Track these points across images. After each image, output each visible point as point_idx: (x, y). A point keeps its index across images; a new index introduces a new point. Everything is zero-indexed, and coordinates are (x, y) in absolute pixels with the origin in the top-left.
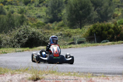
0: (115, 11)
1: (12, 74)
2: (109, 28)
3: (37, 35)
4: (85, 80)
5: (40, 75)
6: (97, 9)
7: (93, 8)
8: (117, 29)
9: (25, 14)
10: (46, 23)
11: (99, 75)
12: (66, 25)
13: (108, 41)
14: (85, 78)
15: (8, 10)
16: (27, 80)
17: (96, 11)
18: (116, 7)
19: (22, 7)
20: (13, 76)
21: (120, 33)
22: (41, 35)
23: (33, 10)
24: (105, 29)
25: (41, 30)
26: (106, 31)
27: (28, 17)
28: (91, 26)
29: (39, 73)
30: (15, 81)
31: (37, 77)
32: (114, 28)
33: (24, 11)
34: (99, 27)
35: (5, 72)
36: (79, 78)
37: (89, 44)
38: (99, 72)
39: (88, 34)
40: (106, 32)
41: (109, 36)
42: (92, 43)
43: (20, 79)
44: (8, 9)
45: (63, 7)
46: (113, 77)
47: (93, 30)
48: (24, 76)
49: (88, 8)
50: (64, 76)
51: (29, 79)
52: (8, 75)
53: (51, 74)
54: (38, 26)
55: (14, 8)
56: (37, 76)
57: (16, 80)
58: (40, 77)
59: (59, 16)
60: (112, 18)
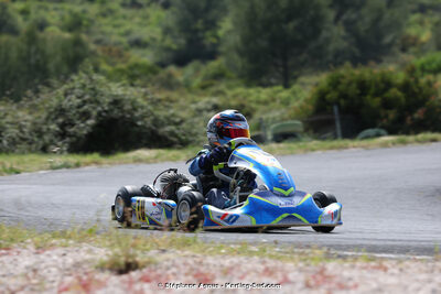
0: (409, 25)
1: (40, 249)
2: (388, 84)
3: (128, 107)
4: (300, 270)
5: (138, 252)
6: (345, 17)
7: (331, 15)
8: (416, 90)
9: (88, 33)
10: (163, 65)
11: (350, 253)
12: (234, 75)
13: (383, 131)
14: (301, 265)
15: (25, 20)
16: (93, 269)
17: (340, 23)
18: (414, 12)
19: (77, 9)
20: (42, 257)
21: (428, 103)
22: (142, 107)
23: (116, 18)
24: (372, 90)
25: (143, 90)
26: (376, 95)
27: (98, 42)
28: (323, 78)
29: (134, 246)
30: (49, 272)
31: (130, 260)
32: (405, 87)
33: (85, 22)
34: (350, 83)
35: (12, 240)
36: (280, 264)
37: (315, 142)
38: (351, 243)
39: (310, 107)
40: (376, 102)
41: (386, 116)
42: (324, 139)
43: (67, 266)
44: (25, 12)
45: (225, 11)
46: (400, 261)
47: (328, 93)
48: (83, 255)
49: (312, 13)
50: (224, 256)
51: (101, 268)
52: (25, 251)
53: (179, 249)
54: (133, 75)
55: (46, 9)
56: (128, 256)
57: (54, 270)
58: (140, 258)
59: (209, 40)
60: (396, 49)
